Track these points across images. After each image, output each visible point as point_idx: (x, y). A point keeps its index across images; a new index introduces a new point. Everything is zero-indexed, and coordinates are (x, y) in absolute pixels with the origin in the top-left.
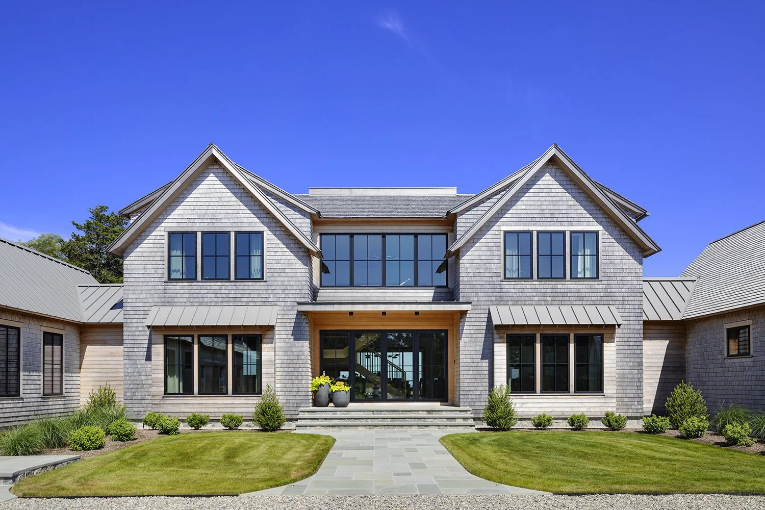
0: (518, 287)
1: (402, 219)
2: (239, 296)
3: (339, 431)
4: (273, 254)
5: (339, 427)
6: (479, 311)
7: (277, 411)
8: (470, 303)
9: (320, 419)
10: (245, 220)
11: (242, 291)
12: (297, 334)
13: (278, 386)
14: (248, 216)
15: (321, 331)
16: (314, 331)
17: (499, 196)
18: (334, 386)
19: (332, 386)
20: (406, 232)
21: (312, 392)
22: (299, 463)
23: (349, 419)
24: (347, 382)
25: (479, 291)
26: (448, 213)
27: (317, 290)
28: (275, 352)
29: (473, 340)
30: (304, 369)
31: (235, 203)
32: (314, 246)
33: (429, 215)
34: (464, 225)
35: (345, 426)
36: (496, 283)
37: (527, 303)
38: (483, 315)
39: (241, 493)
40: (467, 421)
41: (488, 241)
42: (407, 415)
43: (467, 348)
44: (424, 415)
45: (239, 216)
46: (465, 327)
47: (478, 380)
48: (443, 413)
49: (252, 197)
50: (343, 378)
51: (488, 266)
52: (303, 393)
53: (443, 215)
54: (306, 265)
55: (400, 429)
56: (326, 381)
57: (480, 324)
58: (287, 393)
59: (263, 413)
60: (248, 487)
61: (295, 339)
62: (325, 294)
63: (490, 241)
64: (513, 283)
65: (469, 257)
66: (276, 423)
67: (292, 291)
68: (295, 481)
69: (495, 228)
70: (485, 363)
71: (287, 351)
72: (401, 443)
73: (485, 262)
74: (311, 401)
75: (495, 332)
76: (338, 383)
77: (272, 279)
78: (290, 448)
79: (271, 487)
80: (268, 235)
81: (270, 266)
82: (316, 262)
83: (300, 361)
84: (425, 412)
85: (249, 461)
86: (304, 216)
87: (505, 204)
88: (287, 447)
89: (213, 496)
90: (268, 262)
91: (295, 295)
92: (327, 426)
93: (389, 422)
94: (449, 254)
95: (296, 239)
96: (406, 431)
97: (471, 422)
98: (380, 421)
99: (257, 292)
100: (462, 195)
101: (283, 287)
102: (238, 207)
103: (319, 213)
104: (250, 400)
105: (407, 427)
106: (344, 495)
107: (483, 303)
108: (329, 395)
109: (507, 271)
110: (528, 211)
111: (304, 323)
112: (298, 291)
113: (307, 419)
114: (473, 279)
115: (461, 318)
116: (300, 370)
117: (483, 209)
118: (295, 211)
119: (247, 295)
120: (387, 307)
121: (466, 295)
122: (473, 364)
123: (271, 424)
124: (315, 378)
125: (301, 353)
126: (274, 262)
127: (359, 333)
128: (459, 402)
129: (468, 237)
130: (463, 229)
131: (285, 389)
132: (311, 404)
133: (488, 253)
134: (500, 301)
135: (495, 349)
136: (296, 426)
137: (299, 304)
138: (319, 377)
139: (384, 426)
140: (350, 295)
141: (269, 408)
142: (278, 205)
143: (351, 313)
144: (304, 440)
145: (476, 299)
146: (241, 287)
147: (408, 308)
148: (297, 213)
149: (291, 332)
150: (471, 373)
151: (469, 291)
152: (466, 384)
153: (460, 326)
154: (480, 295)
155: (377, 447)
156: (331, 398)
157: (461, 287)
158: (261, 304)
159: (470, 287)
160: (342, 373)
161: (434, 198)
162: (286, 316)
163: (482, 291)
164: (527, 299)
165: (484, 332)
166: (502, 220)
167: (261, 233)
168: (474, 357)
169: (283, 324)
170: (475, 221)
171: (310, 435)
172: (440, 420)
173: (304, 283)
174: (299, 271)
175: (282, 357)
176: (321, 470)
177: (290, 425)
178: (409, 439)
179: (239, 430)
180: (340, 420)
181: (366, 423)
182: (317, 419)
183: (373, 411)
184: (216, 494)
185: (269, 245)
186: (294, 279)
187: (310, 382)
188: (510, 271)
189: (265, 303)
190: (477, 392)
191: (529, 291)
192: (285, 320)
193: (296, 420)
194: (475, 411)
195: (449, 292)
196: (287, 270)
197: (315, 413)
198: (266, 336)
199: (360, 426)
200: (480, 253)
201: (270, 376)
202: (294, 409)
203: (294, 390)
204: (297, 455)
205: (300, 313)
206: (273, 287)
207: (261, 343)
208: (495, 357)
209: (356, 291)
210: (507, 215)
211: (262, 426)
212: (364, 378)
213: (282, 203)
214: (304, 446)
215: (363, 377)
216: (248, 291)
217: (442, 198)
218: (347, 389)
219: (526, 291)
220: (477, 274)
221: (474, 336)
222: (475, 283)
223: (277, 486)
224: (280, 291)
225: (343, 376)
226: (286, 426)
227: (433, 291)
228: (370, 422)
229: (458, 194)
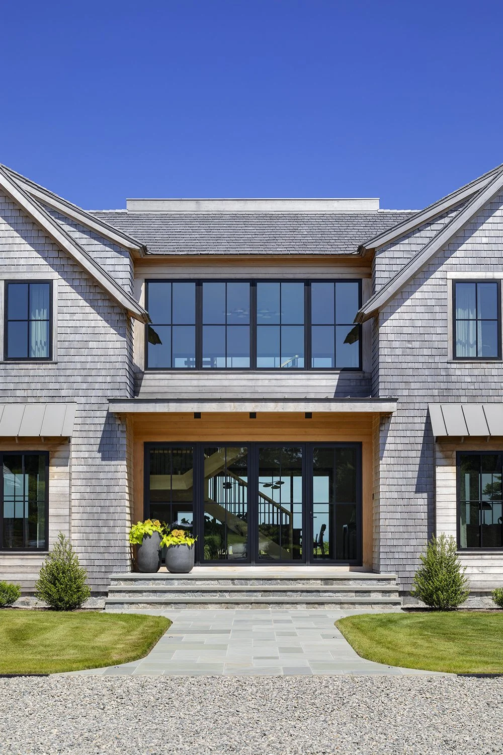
0: (476, 372)
1: (285, 257)
2: (12, 386)
3: (176, 612)
4: (68, 317)
5: (177, 606)
6: (412, 413)
7: (75, 578)
8: (395, 400)
9: (145, 591)
10: (22, 262)
11: (16, 380)
12: (108, 450)
13: (74, 536)
14: (26, 254)
15: (146, 445)
16: (135, 444)
17: (446, 220)
18: (169, 538)
19: (165, 536)
20: (291, 276)
21: (130, 547)
22: (121, 646)
23: (193, 591)
24: (190, 531)
25: (411, 379)
26: (361, 248)
27: (140, 376)
28: (70, 480)
29: (401, 461)
30: (119, 509)
31: (7, 234)
32: (135, 303)
33: (330, 250)
34: (387, 268)
35: (187, 603)
36: (440, 366)
37: (492, 399)
38: (417, 420)
39: (51, 673)
40: (389, 596)
41: (426, 295)
42: (290, 586)
43: (391, 474)
44: (318, 585)
45: (12, 255)
46: (389, 440)
47: (410, 529)
48: (351, 582)
49: (34, 223)
50: (183, 525)
51: (427, 337)
52: (117, 550)
53: (353, 249)
54: (123, 335)
55: (277, 608)
56: (154, 528)
57: (413, 434)
58: (89, 549)
59: (54, 580)
60: (58, 667)
61: (103, 459)
62: (152, 383)
63: (431, 295)
64: (468, 366)
65: (395, 323)
66: (75, 596)
67: (100, 379)
68: (119, 662)
69: (437, 274)
70: (422, 500)
71: (91, 478)
72: (274, 625)
73: (422, 330)
74: (129, 563)
75: (437, 448)
76: (174, 532)
77: (66, 359)
78: (103, 631)
79: (89, 668)
80: (61, 287)
81: (63, 337)
82: (138, 328)
83: (112, 496)
84: (319, 582)
85: (48, 642)
86: (120, 252)
87: (455, 236)
88: (98, 629)
89: (15, 676)
90: (60, 330)
91: (104, 386)
92: (156, 603)
93: (259, 597)
94: (361, 317)
95: (105, 292)
96: (287, 612)
97: (395, 597)
98: (243, 596)
99: (42, 380)
100: (389, 211)
101: (83, 373)
102: (10, 241)
103: (144, 248)
104: (29, 561)
105: (288, 606)
106: (185, 676)
107: (418, 399)
108: (160, 552)
109: (458, 347)
110: (494, 247)
111: (119, 433)
112: (109, 379)
113: (124, 591)
114: (401, 359)
115: (382, 424)
116: (112, 510)
117: (420, 241)
118: (105, 245)
119: (25, 386)
120: (256, 406)
121: (388, 386)
122: (400, 502)
123: (66, 599)
124: (136, 524)
125: (113, 482)
126: (69, 331)
127: (211, 448)
128: (379, 565)
129: (391, 290)
130: (386, 274)
131: (86, 543)
132: (129, 569)
133: (426, 316)
134: (446, 396)
135: (438, 477)
136: (106, 603)
137: (111, 401)
138: (143, 522)
139: (251, 603)
140: (195, 383)
141: (63, 573)
142: (76, 235)
143: (197, 415)
144: (120, 621)
145: (406, 393)
146: (14, 373)
147: (291, 408)
148: (108, 249)
149: (96, 448)
150: (398, 516)
151: (395, 379)
152: (390, 536)
153: (379, 437)
154: (413, 386)
155: (235, 631)
156: (163, 557)
157: (381, 372)
158: (47, 400)
159: (396, 372)
160: (181, 516)
161: (341, 218)
162: (89, 421)
163: (416, 379)
164: (491, 392)
165: (420, 447)
166: (449, 261)
167: (49, 282)
168: (403, 488)
169: (84, 434)
170: (406, 261)
171: (131, 615)
172: (345, 594)
173: (118, 365)
174: (110, 345)
175: (82, 489)
176: (151, 654)
177: (94, 603)
178: (289, 621)
179: (14, 608)
180: (177, 594)
181: (221, 598)
182: (140, 592)
183: (233, 579)
184: (19, 674)
185: (62, 303)
186: (102, 359)
187: (128, 530)
188: (464, 345)
189: (54, 399)
190: (408, 549)
191: (496, 379)
192: (86, 428)
193: (106, 594)
194: (405, 580)
195: (364, 379)
196: (91, 345)
197: (137, 583)
198: (57, 454)
199: (211, 603)
200: (414, 316)
201: (61, 520)
202: (102, 575)
203: (102, 543)
204: (116, 638)
205: (111, 416)
206: (68, 372)
207: (49, 466)
208: (437, 489)
209: (206, 377)
210: (457, 254)
211: (51, 602)
212: (220, 523)
213: (83, 232)
214: (124, 628)
215: (218, 522)
216: (26, 379)
217: (354, 217)
218: (190, 542)
219: (490, 379)
220: (408, 351)
221: (403, 454)
222: (404, 365)
223: (96, 668)
224: (79, 379)
225: (184, 521)
226: (89, 603)
227: (337, 376)
228: (228, 597)
229: (382, 210)
